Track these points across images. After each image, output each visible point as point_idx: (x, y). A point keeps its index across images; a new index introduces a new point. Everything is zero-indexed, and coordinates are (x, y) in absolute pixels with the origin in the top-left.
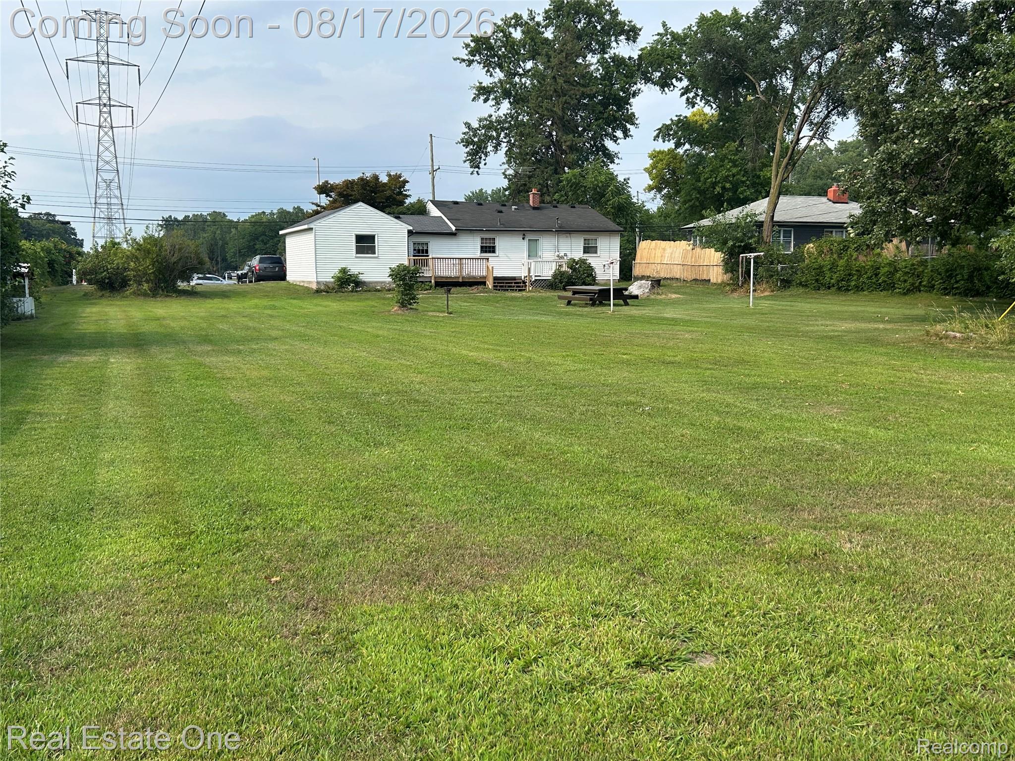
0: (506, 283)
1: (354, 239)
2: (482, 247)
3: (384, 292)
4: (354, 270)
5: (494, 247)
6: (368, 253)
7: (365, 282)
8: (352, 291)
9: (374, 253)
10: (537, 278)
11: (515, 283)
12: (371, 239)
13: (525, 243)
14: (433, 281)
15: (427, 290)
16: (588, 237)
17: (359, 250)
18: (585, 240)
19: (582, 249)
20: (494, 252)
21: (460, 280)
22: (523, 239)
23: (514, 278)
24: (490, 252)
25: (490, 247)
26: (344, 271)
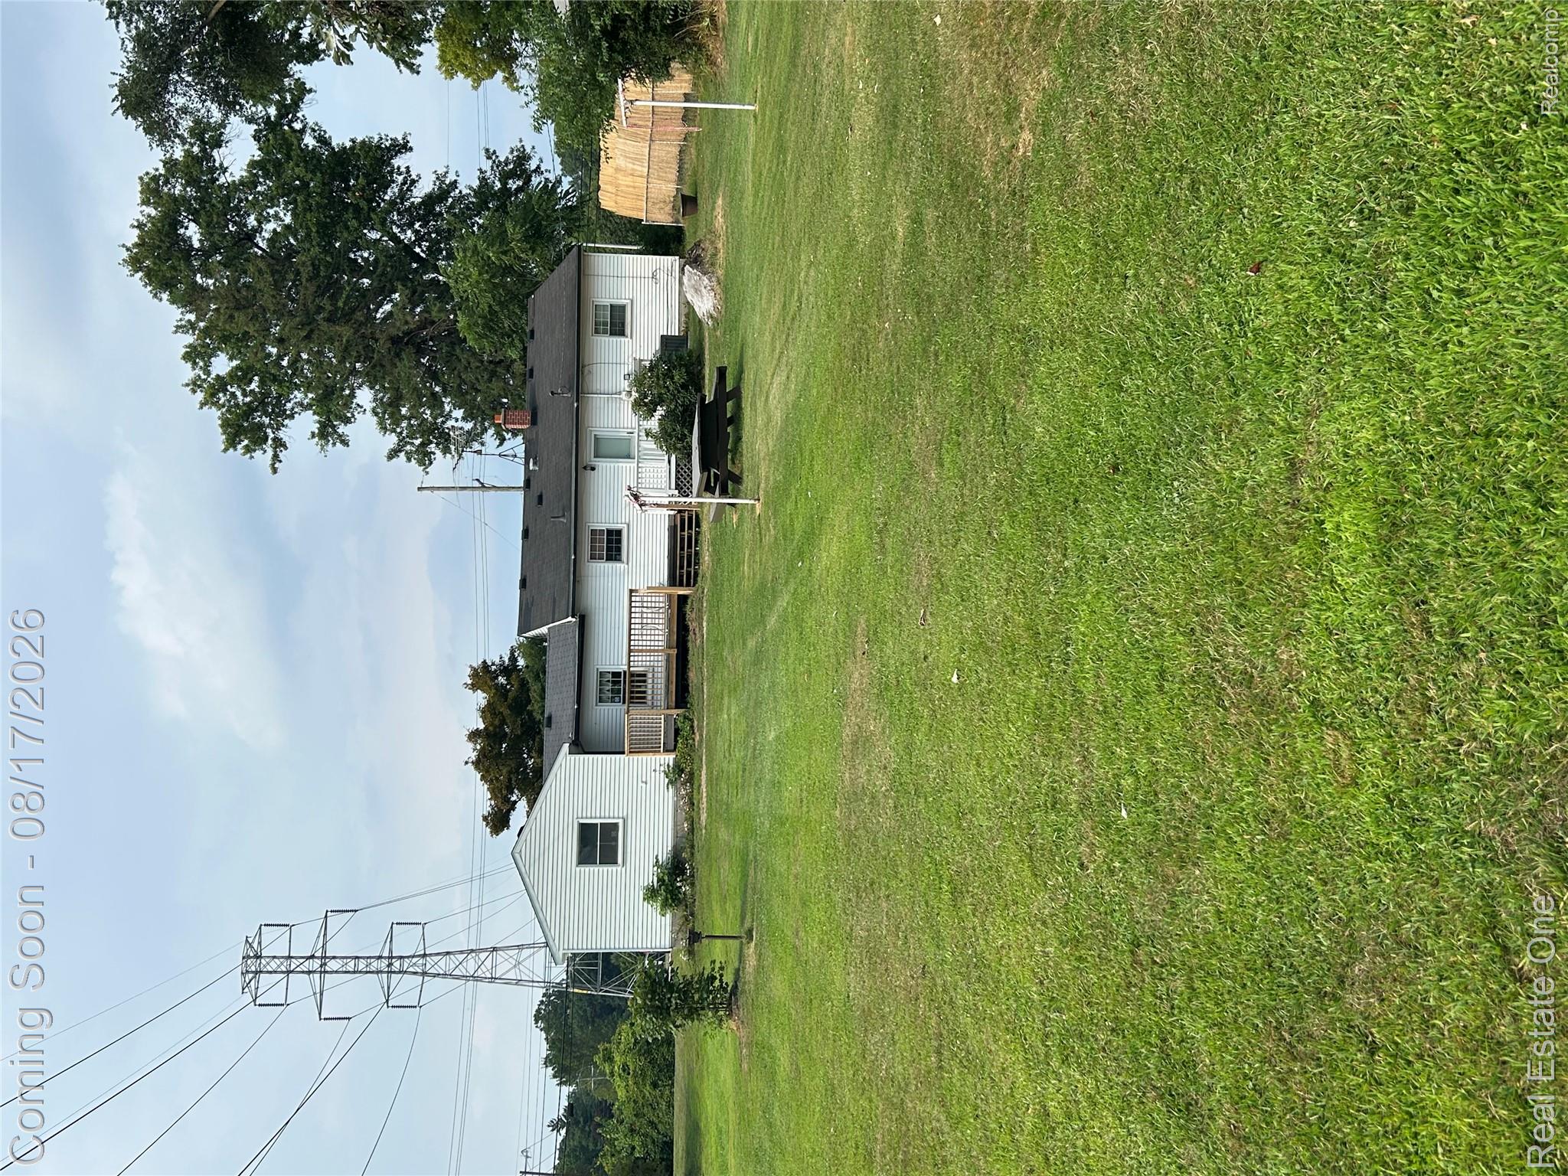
0: (682, 549)
1: (587, 869)
2: (609, 558)
3: (694, 814)
4: (649, 876)
5: (610, 532)
6: (616, 839)
7: (675, 847)
8: (692, 885)
9: (616, 825)
11: (683, 530)
12: (586, 832)
13: (604, 466)
14: (675, 712)
15: (692, 727)
17: (609, 857)
19: (614, 339)
20: (619, 532)
21: (674, 652)
22: (593, 469)
23: (673, 530)
24: (619, 541)
25: (609, 541)
26: (651, 894)
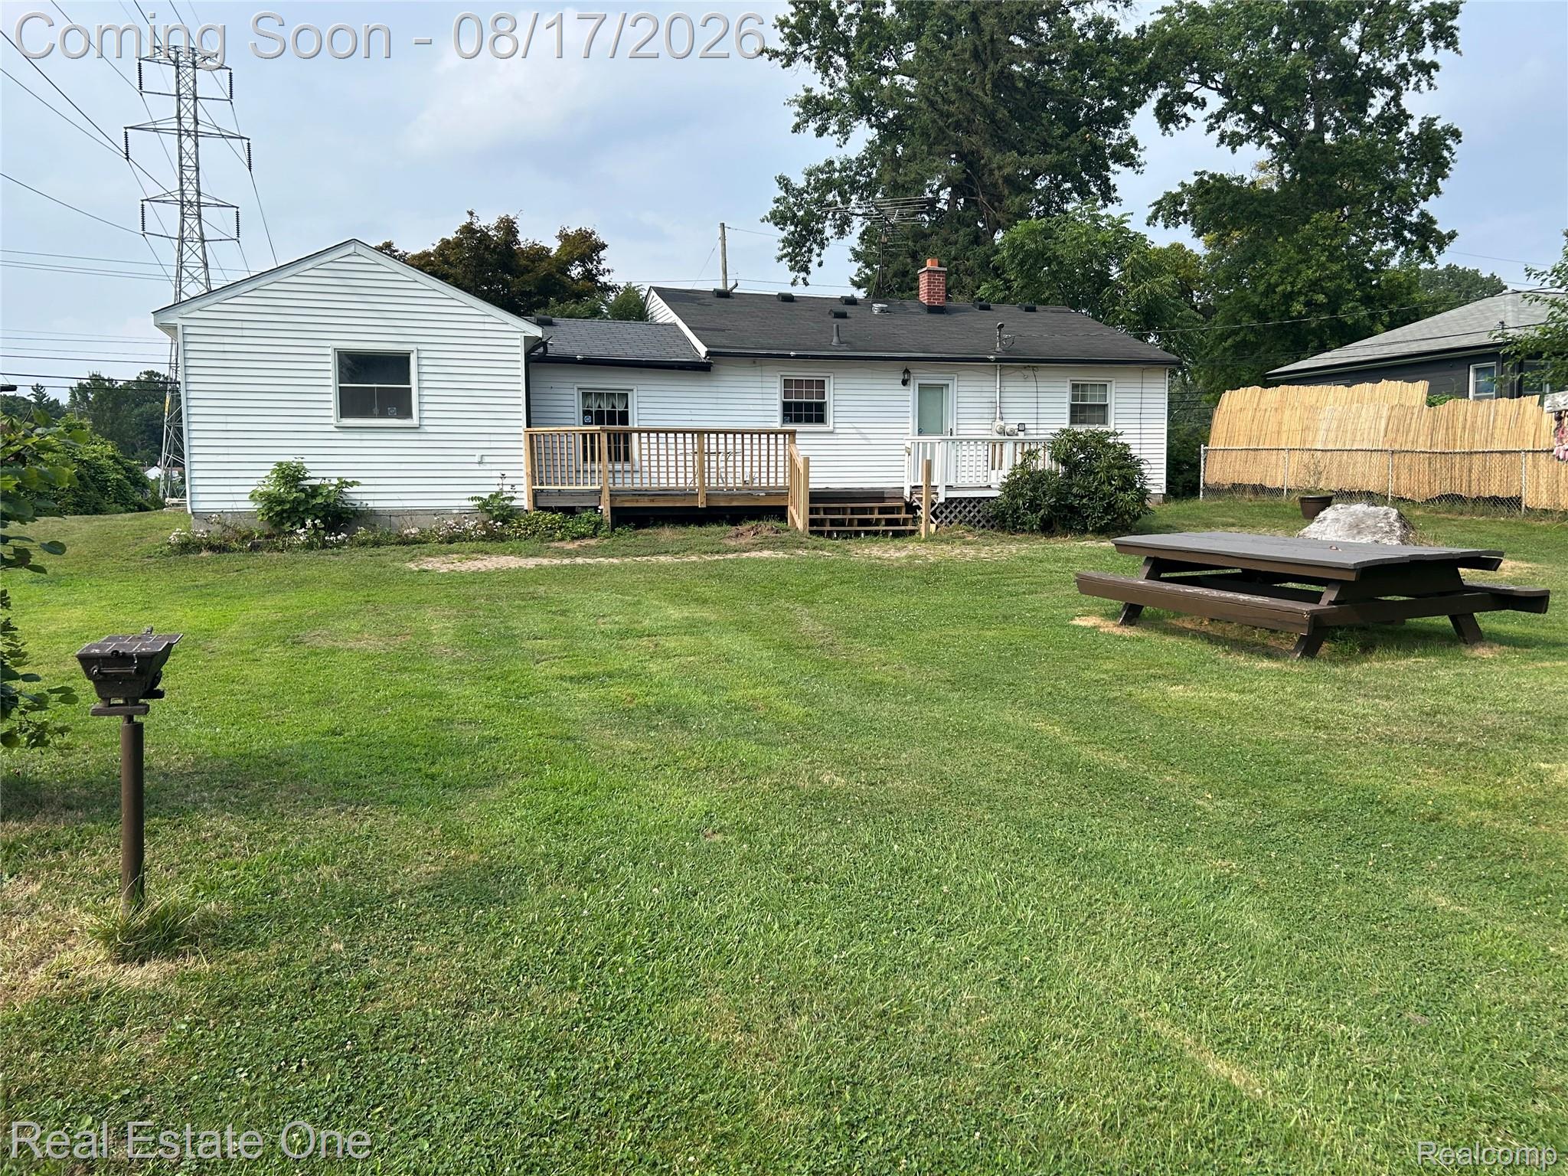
0: (853, 511)
1: (331, 365)
2: (786, 407)
3: (433, 545)
4: (322, 471)
5: (821, 407)
6: (383, 415)
7: (373, 513)
8: (309, 546)
9: (407, 413)
10: (952, 494)
11: (882, 511)
12: (396, 365)
13: (909, 396)
14: (605, 507)
15: (583, 536)
16: (1084, 377)
17: (352, 404)
18: (1075, 387)
19: (1067, 411)
20: (821, 419)
21: (701, 503)
22: (905, 383)
23: (877, 496)
24: (809, 420)
25: (809, 406)
26: (290, 476)
